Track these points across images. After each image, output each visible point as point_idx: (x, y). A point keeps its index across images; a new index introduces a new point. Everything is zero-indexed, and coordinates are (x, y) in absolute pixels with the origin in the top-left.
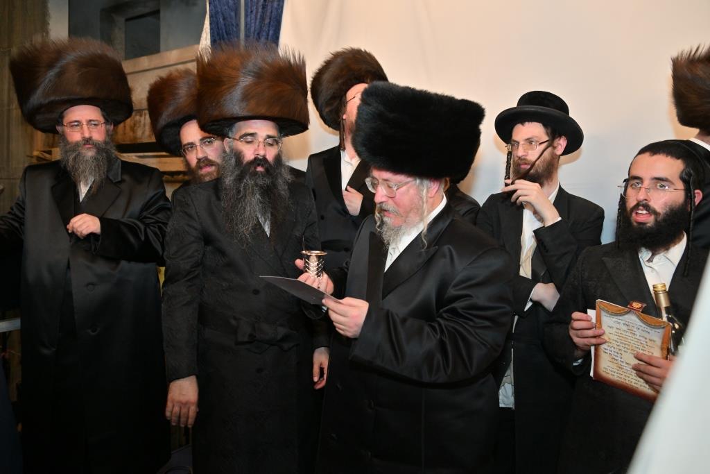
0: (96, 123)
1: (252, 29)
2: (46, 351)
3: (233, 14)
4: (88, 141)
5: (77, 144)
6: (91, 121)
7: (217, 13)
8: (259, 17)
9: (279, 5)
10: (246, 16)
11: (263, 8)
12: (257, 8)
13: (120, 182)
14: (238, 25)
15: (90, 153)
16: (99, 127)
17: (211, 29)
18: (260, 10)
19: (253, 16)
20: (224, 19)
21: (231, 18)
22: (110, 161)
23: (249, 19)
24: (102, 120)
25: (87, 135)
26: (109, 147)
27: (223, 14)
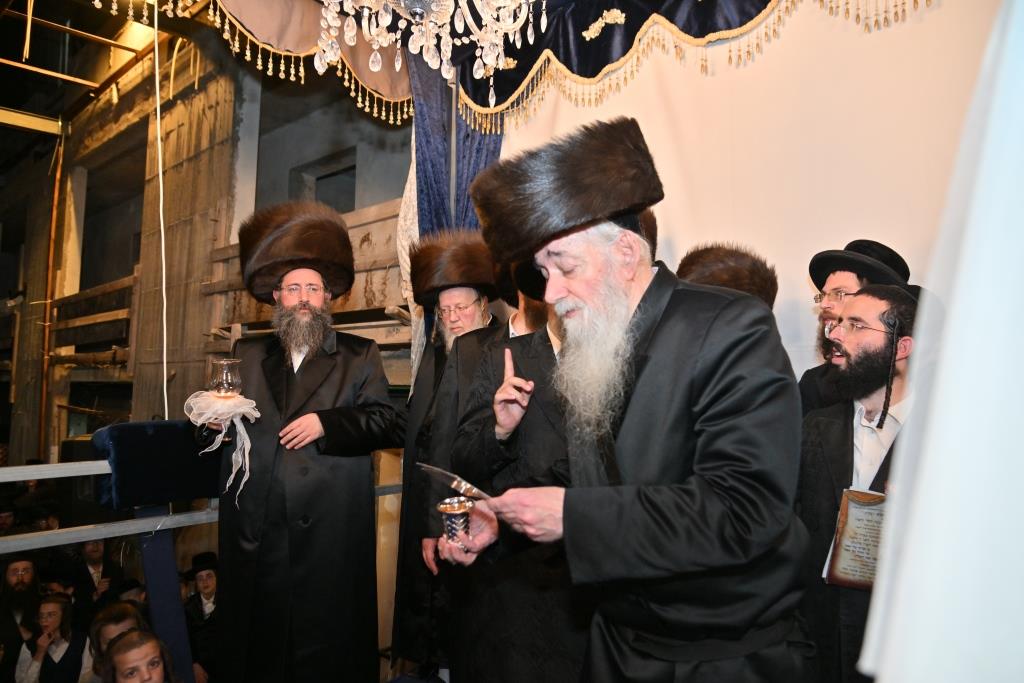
0: (314, 287)
1: (465, 176)
2: (248, 546)
3: (443, 160)
4: (305, 305)
5: (294, 309)
6: (310, 284)
7: (425, 160)
8: (472, 162)
9: (495, 148)
10: (458, 162)
11: (478, 151)
12: (471, 153)
13: (335, 354)
14: (448, 173)
15: (304, 319)
16: (318, 292)
17: (418, 178)
18: (474, 154)
19: (466, 162)
20: (433, 166)
21: (441, 164)
22: (326, 330)
23: (461, 165)
24: (322, 285)
25: (305, 299)
26: (324, 315)
27: (431, 161)
